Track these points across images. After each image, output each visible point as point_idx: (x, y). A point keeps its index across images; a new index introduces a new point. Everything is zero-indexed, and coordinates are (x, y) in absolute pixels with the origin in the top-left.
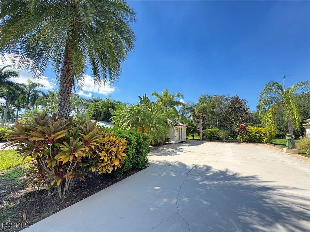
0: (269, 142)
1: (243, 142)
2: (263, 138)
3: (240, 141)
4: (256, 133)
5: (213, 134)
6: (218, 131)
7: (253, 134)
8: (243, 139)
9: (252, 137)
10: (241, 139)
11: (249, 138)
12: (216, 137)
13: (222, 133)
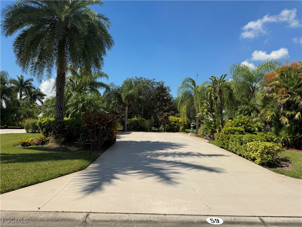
0: (184, 131)
1: (164, 131)
2: (180, 127)
3: (162, 130)
4: (175, 122)
5: (138, 124)
6: (143, 120)
7: (173, 123)
8: (165, 128)
9: (171, 127)
10: (163, 128)
11: (170, 127)
12: (140, 126)
13: (147, 123)
